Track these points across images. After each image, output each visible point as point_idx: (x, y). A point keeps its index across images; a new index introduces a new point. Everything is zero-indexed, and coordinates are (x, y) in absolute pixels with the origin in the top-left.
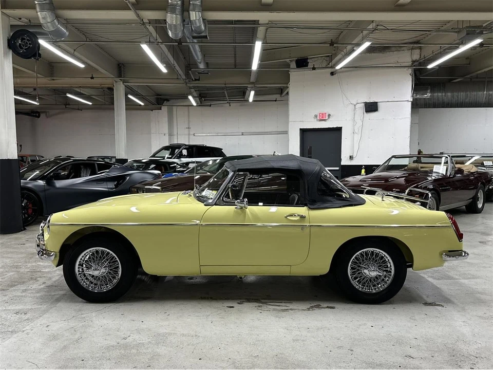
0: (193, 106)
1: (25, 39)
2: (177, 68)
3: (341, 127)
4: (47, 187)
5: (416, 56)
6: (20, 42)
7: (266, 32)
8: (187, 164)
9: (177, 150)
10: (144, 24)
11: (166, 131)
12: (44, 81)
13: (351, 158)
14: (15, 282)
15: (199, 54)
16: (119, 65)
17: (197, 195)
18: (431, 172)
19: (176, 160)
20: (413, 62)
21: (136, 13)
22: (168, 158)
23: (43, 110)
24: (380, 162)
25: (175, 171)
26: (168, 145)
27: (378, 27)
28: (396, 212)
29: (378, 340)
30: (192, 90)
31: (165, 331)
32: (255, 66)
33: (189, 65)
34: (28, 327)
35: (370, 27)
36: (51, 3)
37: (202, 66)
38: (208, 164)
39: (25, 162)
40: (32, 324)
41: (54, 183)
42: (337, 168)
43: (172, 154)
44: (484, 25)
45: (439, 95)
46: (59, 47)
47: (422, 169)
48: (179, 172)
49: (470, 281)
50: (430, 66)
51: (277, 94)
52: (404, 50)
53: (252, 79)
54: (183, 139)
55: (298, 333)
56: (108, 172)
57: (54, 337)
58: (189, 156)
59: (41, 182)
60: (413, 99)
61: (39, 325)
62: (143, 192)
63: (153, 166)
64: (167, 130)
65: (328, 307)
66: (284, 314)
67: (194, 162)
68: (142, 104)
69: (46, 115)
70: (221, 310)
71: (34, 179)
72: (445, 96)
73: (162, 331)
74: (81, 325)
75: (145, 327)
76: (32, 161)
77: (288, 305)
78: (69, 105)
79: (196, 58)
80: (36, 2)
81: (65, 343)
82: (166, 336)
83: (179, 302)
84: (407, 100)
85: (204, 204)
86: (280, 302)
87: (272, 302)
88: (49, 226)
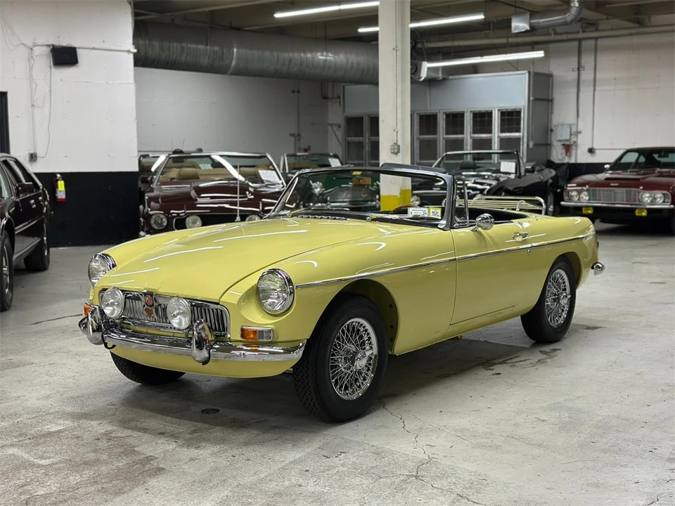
3: (6, 93)
13: (33, 157)
45: (140, 44)
65: (553, 350)
72: (150, 46)
84: (126, 49)
85: (440, 229)
86: (511, 359)
87: (506, 360)
88: (294, 292)
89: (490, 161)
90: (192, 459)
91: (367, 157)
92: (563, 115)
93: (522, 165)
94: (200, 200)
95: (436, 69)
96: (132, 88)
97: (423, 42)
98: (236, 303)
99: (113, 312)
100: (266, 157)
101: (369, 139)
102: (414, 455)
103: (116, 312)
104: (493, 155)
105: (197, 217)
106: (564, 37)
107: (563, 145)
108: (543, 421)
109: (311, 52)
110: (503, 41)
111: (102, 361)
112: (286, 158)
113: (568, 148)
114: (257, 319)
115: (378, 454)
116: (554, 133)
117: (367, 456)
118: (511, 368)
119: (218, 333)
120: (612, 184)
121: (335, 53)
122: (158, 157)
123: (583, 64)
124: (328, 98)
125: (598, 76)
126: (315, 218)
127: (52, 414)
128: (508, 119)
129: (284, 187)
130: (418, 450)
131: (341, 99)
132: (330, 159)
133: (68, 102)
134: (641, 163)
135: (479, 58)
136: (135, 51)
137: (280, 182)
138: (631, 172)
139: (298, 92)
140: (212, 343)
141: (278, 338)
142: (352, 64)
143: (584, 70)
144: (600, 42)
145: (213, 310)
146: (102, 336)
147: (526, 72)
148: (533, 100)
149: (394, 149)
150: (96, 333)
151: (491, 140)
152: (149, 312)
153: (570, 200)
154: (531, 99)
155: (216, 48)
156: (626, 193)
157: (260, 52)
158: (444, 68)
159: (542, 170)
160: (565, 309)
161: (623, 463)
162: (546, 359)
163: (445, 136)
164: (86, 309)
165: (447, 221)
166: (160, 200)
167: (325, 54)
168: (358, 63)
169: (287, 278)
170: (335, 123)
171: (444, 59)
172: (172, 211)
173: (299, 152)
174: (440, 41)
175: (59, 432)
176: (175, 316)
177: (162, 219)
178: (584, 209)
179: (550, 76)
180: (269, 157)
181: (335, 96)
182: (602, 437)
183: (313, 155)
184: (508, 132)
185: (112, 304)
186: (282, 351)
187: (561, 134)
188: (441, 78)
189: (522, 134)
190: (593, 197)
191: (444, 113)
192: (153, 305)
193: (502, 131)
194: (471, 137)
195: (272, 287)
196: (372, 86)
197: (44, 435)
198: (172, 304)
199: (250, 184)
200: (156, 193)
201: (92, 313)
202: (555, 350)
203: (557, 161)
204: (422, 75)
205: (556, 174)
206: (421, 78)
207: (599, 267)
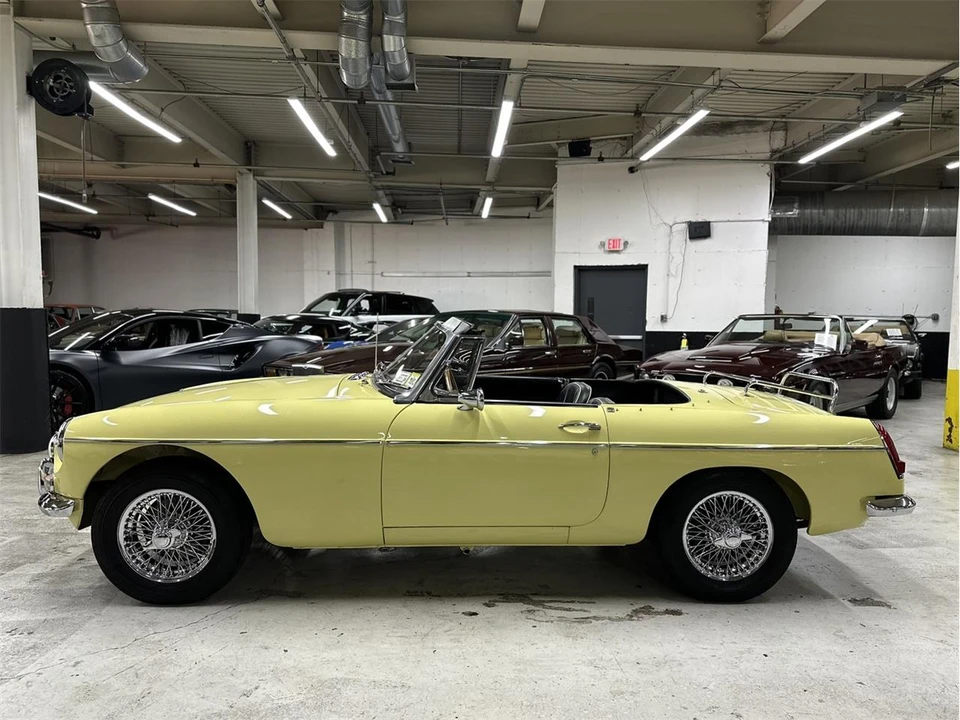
0: (381, 222)
1: (61, 78)
2: (355, 148)
3: (647, 266)
4: (103, 364)
5: (778, 144)
6: (51, 84)
7: (522, 85)
8: (371, 325)
9: (350, 301)
10: (293, 58)
11: (332, 266)
12: (103, 169)
13: (663, 319)
14: (19, 557)
15: (396, 124)
16: (246, 143)
17: (380, 381)
18: (811, 345)
19: (349, 319)
20: (774, 152)
21: (281, 34)
22: (334, 314)
23: (105, 226)
24: (718, 326)
25: (348, 338)
26: (334, 291)
27: (722, 83)
28: (763, 419)
29: (786, 689)
30: (381, 193)
31: (336, 674)
32: (497, 150)
33: (376, 147)
34: (31, 668)
35: (709, 82)
36: (114, 9)
37: (399, 148)
38: (410, 326)
39: (70, 319)
40: (42, 659)
41: (117, 356)
42: (639, 337)
43: (342, 307)
44: (908, 86)
45: (814, 213)
46: (132, 102)
47: (790, 340)
48: (356, 339)
49: (920, 551)
50: (804, 161)
51: (531, 206)
52: (756, 132)
53: (490, 175)
54: (363, 281)
55: (619, 675)
56: (222, 337)
57: (88, 693)
58: (373, 311)
59: (92, 355)
60: (773, 218)
61: (56, 661)
62: (289, 375)
63: (308, 327)
64: (334, 265)
65: (667, 612)
66: (583, 628)
67: (382, 323)
68: (289, 217)
69: (112, 235)
70: (451, 621)
71: (78, 349)
72: (824, 214)
73: (329, 673)
74: (151, 659)
75: (291, 663)
76: (82, 316)
77: (585, 607)
78: (154, 216)
79: (390, 132)
80: (84, 5)
81: (112, 709)
82: (339, 686)
83: (363, 604)
84: (761, 219)
85: (394, 400)
88: (63, 445)
155: (902, 210)
165: (413, 392)
202: (672, 613)
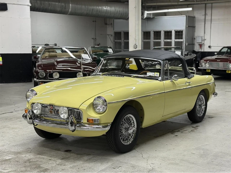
84: (27, 4)
85: (159, 80)
86: (181, 130)
87: (180, 130)
88: (107, 105)
89: (171, 50)
90: (63, 170)
91: (123, 48)
92: (199, 32)
93: (183, 52)
94: (58, 66)
95: (150, 14)
96: (29, 20)
97: (145, 3)
98: (85, 109)
99: (37, 112)
100: (84, 49)
101: (123, 41)
102: (147, 167)
103: (38, 112)
104: (172, 48)
105: (57, 73)
106: (200, 2)
107: (199, 44)
108: (194, 154)
109: (101, 6)
110: (176, 3)
111: (23, 131)
112: (91, 48)
113: (201, 46)
114: (93, 115)
115: (133, 167)
116: (195, 40)
117: (129, 168)
118: (181, 133)
119: (78, 120)
120: (218, 61)
121: (110, 7)
122: (39, 47)
123: (207, 13)
124: (107, 24)
125: (212, 18)
126: (112, 76)
127: (6, 152)
128: (178, 34)
129: (91, 61)
130: (148, 165)
131: (112, 25)
132: (108, 49)
133: (3, 25)
134: (229, 52)
135: (167, 10)
136: (31, 5)
137: (90, 59)
138: (225, 56)
139: (95, 21)
140: (76, 124)
141: (101, 122)
142: (117, 11)
143: (207, 15)
144: (213, 4)
145: (76, 111)
146: (33, 121)
147: (185, 16)
148: (187, 27)
149: (135, 47)
150: (30, 120)
151: (171, 42)
152: (51, 112)
153: (202, 66)
154: (187, 26)
155: (63, 4)
156: (223, 64)
157: (81, 6)
158: (153, 14)
159: (191, 54)
160: (203, 110)
161: (223, 170)
162: (194, 130)
163: (153, 40)
164: (25, 111)
165: (162, 78)
166: (42, 66)
167: (106, 7)
168: (120, 11)
169: (104, 99)
170: (110, 34)
171: (153, 10)
172: (47, 71)
173: (96, 46)
174: (151, 3)
175: (10, 159)
176: (62, 114)
177: (43, 74)
178: (207, 70)
179: (194, 17)
180: (85, 49)
181: (110, 23)
182: (215, 160)
183: (101, 47)
184: (178, 39)
185: (37, 109)
186: (102, 127)
187: (198, 40)
188: (152, 17)
189: (183, 40)
190: (210, 65)
191: (153, 31)
192: (53, 109)
193: (176, 39)
194: (163, 41)
195: (99, 103)
196: (125, 20)
197: (4, 161)
198: (61, 110)
199: (78, 59)
200: (40, 63)
201: (29, 112)
202: (197, 126)
203: (197, 51)
204: (144, 16)
205: (196, 56)
206: (144, 17)
207: (215, 94)
